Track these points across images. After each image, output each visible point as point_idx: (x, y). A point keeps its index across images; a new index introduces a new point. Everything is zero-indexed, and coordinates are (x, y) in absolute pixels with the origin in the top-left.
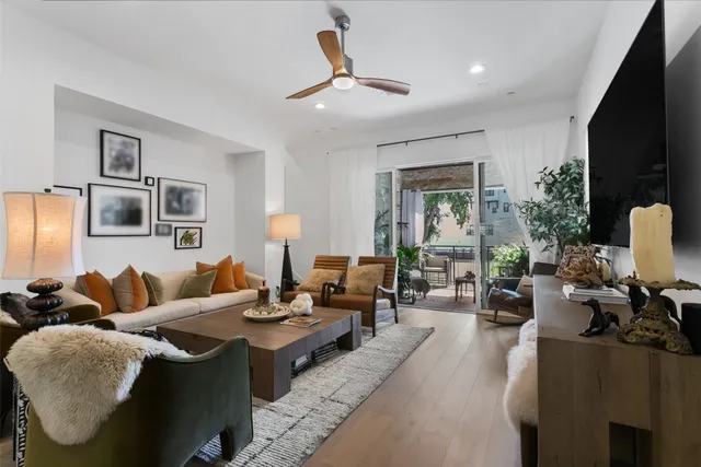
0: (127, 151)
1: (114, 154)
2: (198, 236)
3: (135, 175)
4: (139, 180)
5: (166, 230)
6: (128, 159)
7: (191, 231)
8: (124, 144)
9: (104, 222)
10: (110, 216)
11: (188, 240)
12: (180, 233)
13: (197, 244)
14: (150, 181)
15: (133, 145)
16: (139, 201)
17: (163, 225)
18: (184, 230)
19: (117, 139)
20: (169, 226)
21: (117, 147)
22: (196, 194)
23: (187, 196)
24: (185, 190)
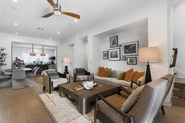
0: (115, 40)
1: (112, 42)
2: (135, 60)
4: (117, 46)
6: (115, 42)
7: (132, 59)
9: (111, 57)
11: (131, 62)
13: (135, 63)
14: (120, 46)
15: (115, 38)
16: (117, 51)
17: (124, 57)
18: (130, 58)
19: (113, 38)
20: (125, 58)
21: (113, 40)
22: (134, 46)
23: (131, 47)
24: (130, 45)
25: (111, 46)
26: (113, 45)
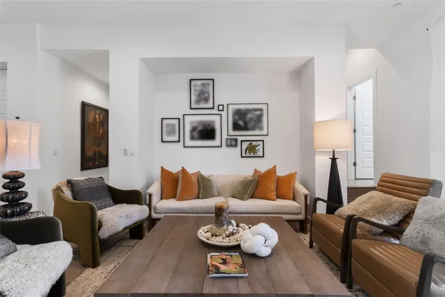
0: (205, 90)
1: (197, 93)
2: (260, 147)
3: (210, 105)
4: (213, 108)
5: (234, 143)
6: (206, 95)
7: (254, 143)
8: (204, 85)
9: (192, 138)
10: (195, 134)
11: (251, 151)
12: (245, 145)
13: (260, 154)
14: (221, 108)
15: (209, 84)
16: (213, 122)
17: (231, 139)
18: (248, 143)
19: (199, 83)
20: (236, 140)
21: (199, 88)
22: (258, 113)
23: (249, 116)
24: (248, 111)
25: (193, 106)
26: (198, 102)
